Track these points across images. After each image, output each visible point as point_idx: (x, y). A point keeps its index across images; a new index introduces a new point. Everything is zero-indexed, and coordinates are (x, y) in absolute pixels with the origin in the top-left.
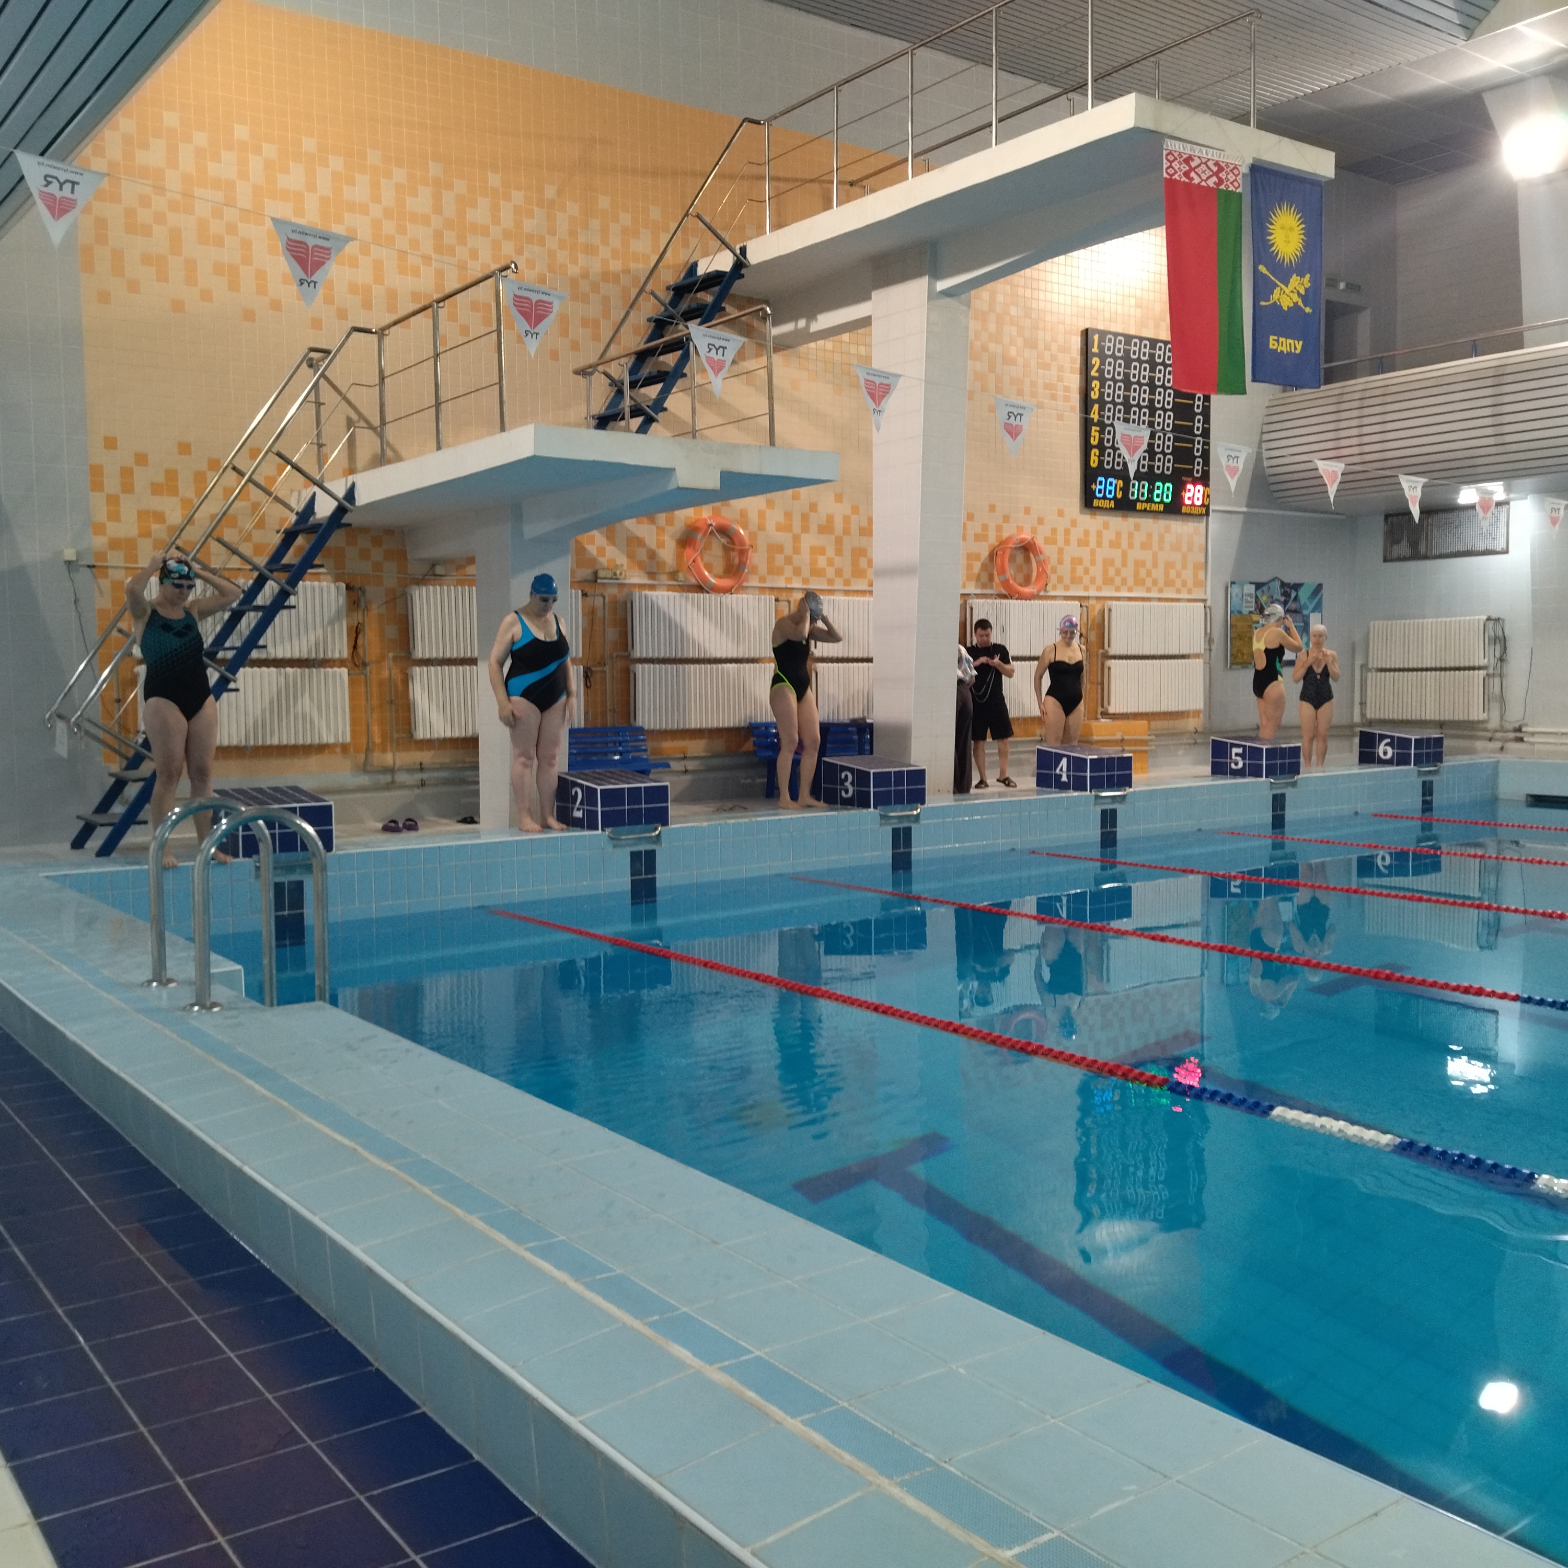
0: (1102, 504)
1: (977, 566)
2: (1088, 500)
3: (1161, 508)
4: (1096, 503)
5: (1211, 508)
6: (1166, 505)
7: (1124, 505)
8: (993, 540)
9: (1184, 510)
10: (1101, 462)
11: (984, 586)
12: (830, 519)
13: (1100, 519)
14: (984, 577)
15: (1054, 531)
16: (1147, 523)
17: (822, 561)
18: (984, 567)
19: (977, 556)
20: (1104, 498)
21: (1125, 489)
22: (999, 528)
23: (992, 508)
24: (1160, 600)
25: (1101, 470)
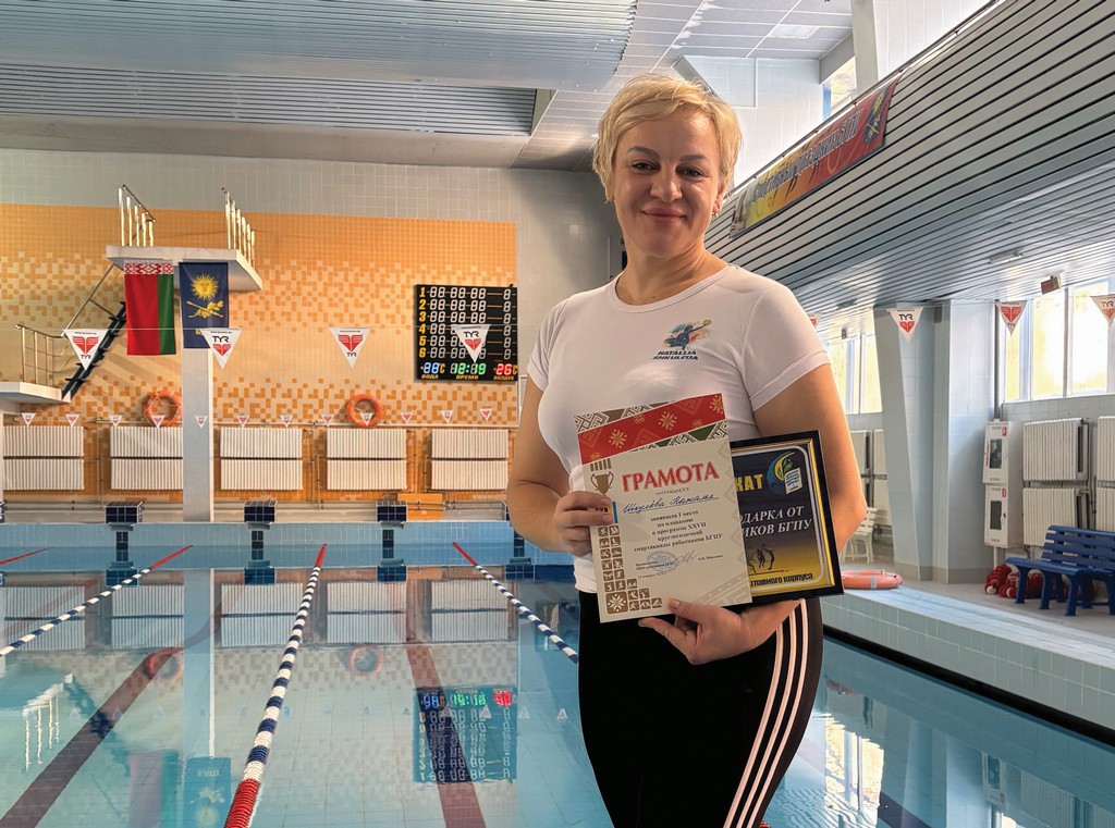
0: (428, 377)
1: (337, 411)
2: (419, 375)
3: (477, 377)
4: (423, 376)
5: (520, 377)
6: (480, 376)
7: (447, 376)
8: (347, 396)
9: (495, 378)
10: (428, 355)
11: (343, 421)
12: (236, 390)
13: (430, 385)
14: (342, 417)
15: (394, 392)
16: (467, 386)
17: (230, 411)
18: (342, 411)
19: (337, 406)
20: (431, 373)
21: (447, 369)
22: (352, 391)
23: (347, 381)
24: (479, 428)
25: (428, 358)
